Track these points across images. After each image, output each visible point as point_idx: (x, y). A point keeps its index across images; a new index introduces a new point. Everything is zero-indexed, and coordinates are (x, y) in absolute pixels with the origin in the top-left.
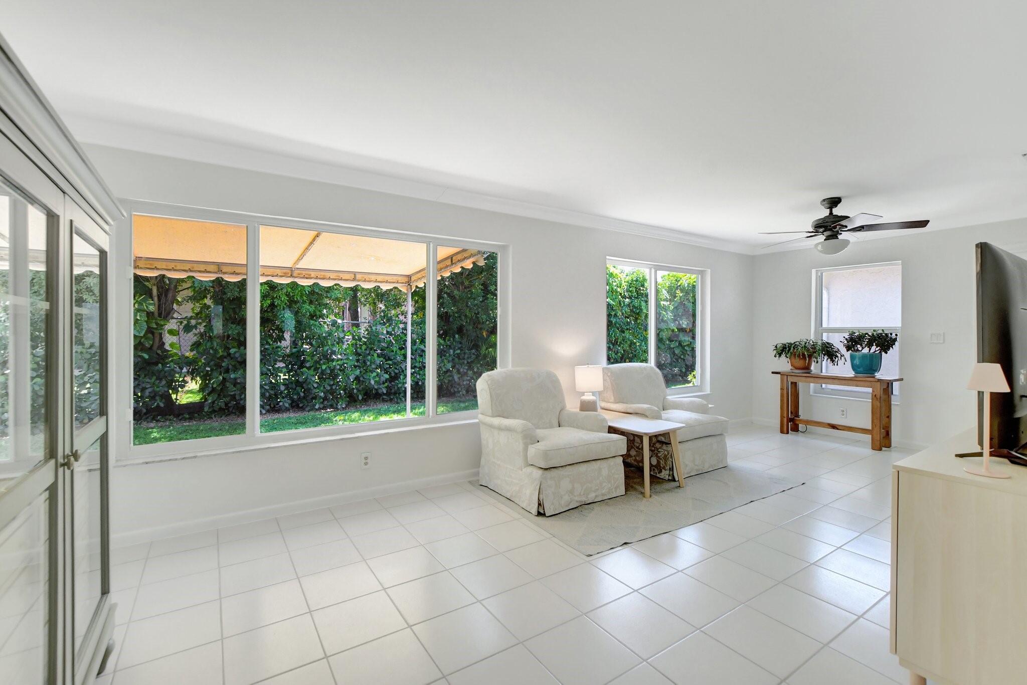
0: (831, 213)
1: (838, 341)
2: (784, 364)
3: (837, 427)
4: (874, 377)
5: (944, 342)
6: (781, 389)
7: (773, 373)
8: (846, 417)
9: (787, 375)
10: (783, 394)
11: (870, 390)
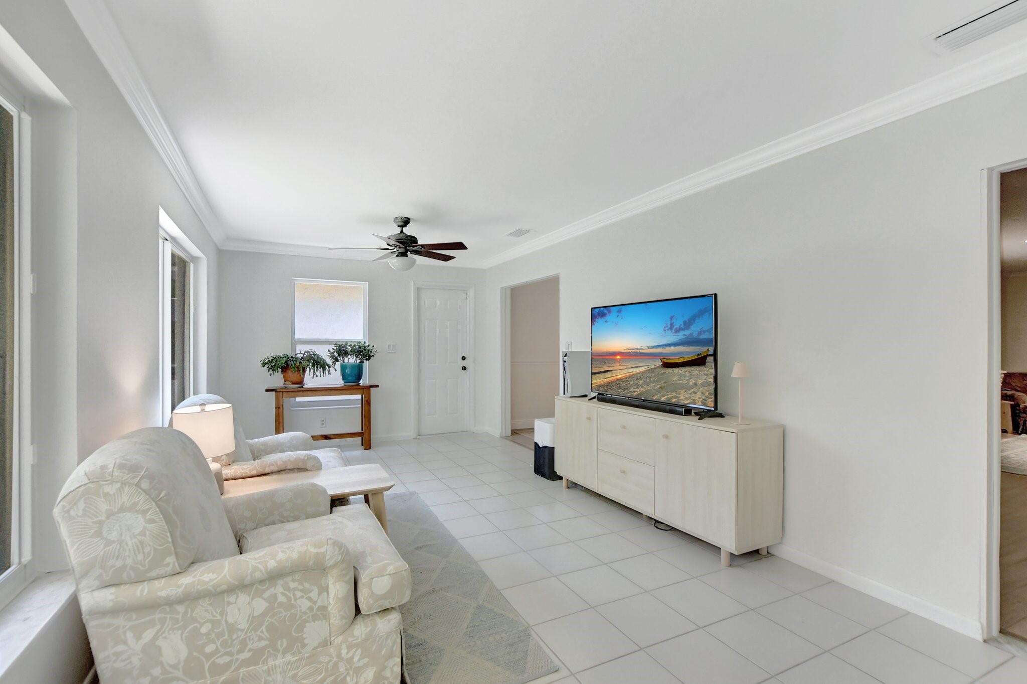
0: (402, 232)
1: (324, 352)
2: (277, 380)
3: (330, 436)
4: (359, 385)
5: (396, 352)
6: (276, 408)
7: (267, 391)
8: (326, 426)
9: (283, 392)
10: (279, 414)
11: (359, 397)
